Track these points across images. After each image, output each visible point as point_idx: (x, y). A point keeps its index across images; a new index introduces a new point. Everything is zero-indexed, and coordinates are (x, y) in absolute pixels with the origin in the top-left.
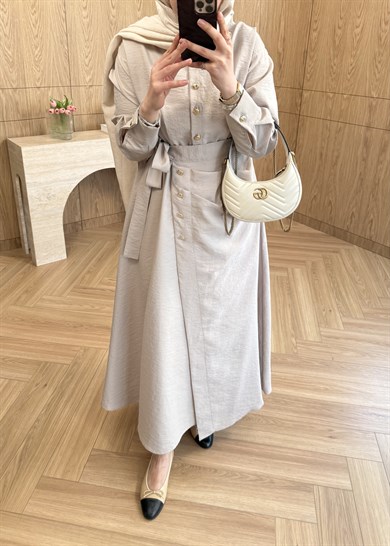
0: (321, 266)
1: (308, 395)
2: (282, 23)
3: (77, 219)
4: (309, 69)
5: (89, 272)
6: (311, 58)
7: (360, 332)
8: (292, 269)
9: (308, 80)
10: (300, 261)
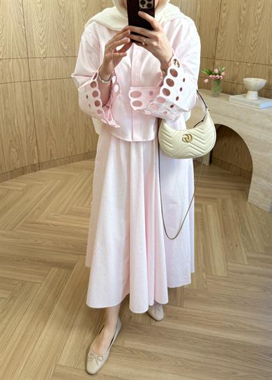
0: (230, 204)
1: (215, 333)
2: (199, 6)
3: (36, 162)
4: (219, 42)
5: (38, 208)
6: (222, 34)
7: (262, 266)
8: (206, 206)
9: (220, 52)
10: (212, 198)
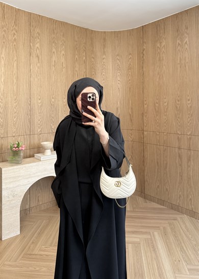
3: (27, 207)
8: (153, 233)
10: (156, 227)
